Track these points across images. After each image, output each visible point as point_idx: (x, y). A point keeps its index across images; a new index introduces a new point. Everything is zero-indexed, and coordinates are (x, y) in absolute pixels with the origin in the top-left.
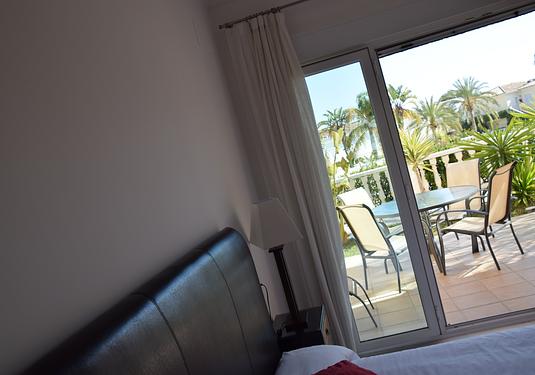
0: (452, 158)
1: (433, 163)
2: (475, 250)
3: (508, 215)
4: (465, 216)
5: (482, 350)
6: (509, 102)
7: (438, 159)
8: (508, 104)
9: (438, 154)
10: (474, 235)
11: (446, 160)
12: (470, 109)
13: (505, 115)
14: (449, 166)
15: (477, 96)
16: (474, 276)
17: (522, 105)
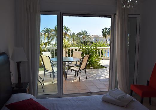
0: (76, 50)
1: (71, 50)
2: (75, 76)
3: (85, 68)
4: (75, 66)
5: (70, 101)
6: (93, 40)
7: (72, 49)
9: (72, 48)
10: (76, 71)
11: (74, 50)
12: (84, 39)
13: (92, 43)
14: (74, 52)
15: (86, 36)
16: (74, 82)
17: (96, 41)
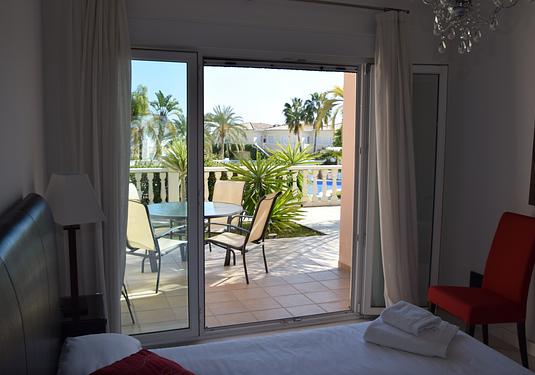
0: (224, 176)
2: (227, 263)
3: (263, 237)
4: (225, 231)
6: (255, 139)
7: (210, 173)
8: (255, 141)
9: (213, 169)
10: (229, 248)
11: (218, 176)
12: (223, 135)
13: (249, 148)
14: (218, 182)
15: (230, 125)
16: (226, 285)
